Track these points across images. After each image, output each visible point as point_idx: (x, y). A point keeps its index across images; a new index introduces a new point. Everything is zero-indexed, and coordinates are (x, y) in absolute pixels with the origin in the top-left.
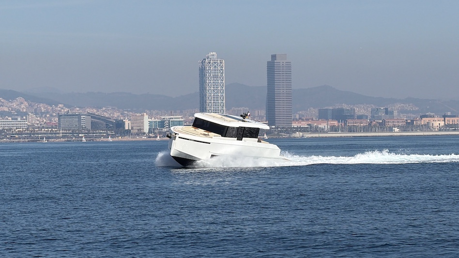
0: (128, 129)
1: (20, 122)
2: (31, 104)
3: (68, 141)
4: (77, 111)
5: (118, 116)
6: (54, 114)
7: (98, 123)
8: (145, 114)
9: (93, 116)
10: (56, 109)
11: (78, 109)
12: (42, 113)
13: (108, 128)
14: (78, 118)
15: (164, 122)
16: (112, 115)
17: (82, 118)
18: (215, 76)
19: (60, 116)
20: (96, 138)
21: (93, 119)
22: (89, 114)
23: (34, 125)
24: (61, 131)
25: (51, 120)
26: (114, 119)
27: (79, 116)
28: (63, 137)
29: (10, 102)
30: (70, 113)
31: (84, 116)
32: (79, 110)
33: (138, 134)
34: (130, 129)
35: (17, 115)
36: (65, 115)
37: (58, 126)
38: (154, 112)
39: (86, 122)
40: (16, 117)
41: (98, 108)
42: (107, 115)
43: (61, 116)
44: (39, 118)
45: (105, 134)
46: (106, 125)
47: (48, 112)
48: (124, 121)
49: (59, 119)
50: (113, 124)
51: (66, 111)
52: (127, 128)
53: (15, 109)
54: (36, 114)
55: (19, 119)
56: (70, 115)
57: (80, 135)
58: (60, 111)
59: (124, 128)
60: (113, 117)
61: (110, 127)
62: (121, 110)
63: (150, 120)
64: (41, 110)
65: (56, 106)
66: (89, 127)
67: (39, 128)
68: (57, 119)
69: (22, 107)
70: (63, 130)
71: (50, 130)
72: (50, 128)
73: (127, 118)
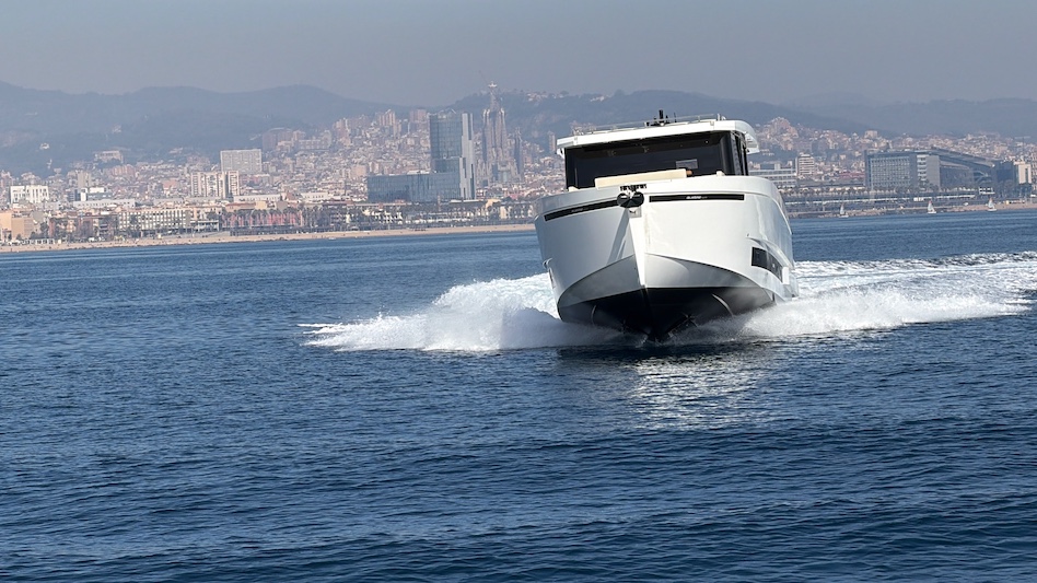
0: (1024, 181)
1: (780, 173)
2: (804, 132)
3: (889, 213)
4: (908, 144)
5: (1003, 154)
6: (857, 154)
7: (956, 171)
9: (943, 155)
10: (862, 141)
11: (910, 140)
12: (830, 152)
13: (978, 180)
14: (911, 160)
16: (987, 151)
17: (919, 161)
19: (868, 158)
20: (951, 204)
21: (944, 163)
22: (934, 152)
23: (810, 180)
24: (872, 192)
25: (849, 168)
26: (993, 162)
27: (912, 155)
28: (878, 204)
30: (892, 150)
31: (924, 156)
32: (914, 142)
34: (1030, 181)
35: (773, 158)
36: (880, 155)
37: (866, 179)
39: (929, 170)
40: (771, 163)
41: (956, 135)
42: (976, 152)
43: (872, 156)
44: (822, 164)
45: (972, 196)
46: (975, 174)
47: (842, 150)
48: (1015, 163)
49: (868, 164)
50: (989, 173)
51: (882, 145)
52: (1022, 180)
53: (769, 144)
54: (816, 154)
55: (778, 167)
56: (892, 155)
57: (916, 199)
58: (870, 146)
59: (1016, 179)
60: (991, 155)
61: (984, 179)
62: (1009, 139)
64: (827, 144)
65: (861, 134)
66: (936, 182)
67: (821, 185)
68: (862, 164)
69: (785, 139)
70: (875, 189)
71: (847, 189)
72: (847, 185)
73: (1022, 158)
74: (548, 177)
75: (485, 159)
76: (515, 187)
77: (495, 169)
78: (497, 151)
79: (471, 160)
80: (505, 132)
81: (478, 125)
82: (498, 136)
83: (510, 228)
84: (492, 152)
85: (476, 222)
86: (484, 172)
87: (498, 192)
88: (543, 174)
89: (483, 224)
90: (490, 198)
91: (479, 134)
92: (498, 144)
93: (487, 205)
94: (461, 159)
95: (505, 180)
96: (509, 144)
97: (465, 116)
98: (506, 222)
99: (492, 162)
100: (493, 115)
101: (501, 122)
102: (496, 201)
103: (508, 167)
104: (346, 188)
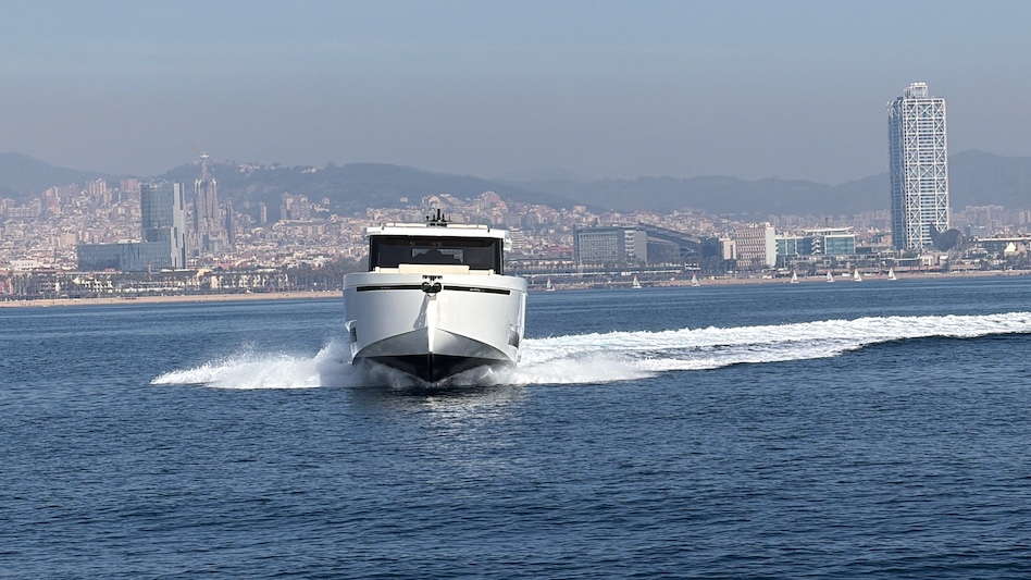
0: (729, 257)
2: (514, 207)
3: (596, 287)
4: (616, 219)
5: (708, 231)
6: (566, 228)
7: (663, 247)
8: (768, 224)
9: (650, 230)
10: (570, 216)
11: (617, 215)
12: (539, 227)
13: (684, 255)
14: (618, 236)
15: (810, 240)
16: (693, 227)
17: (627, 236)
18: (926, 137)
19: (577, 232)
20: (658, 279)
21: (651, 238)
22: (642, 227)
23: (520, 253)
24: (581, 266)
25: (558, 242)
26: (699, 238)
27: (620, 230)
28: (586, 278)
29: (468, 202)
30: (600, 225)
31: (631, 232)
32: (621, 218)
33: (752, 270)
34: (735, 258)
36: (588, 230)
37: (574, 254)
38: (789, 220)
39: (636, 245)
41: (663, 212)
42: (682, 228)
43: (581, 231)
44: (532, 238)
45: (678, 271)
46: (681, 250)
47: (551, 224)
48: (721, 240)
49: (576, 239)
50: (695, 248)
51: (590, 220)
52: (727, 256)
54: (525, 228)
56: (601, 230)
57: (623, 274)
58: (578, 220)
59: (721, 255)
60: (696, 232)
61: (690, 255)
62: (715, 216)
63: (779, 237)
64: (536, 218)
65: (570, 209)
66: (643, 256)
67: (530, 259)
68: (571, 239)
69: (494, 213)
70: (584, 263)
71: (556, 263)
72: (555, 259)
73: (727, 234)
74: (260, 248)
75: (196, 228)
76: (226, 257)
77: (206, 238)
78: (208, 221)
79: (182, 230)
80: (216, 202)
81: (189, 195)
82: (209, 207)
83: (221, 297)
84: (203, 222)
85: (186, 292)
86: (195, 242)
87: (210, 262)
88: (255, 245)
89: (194, 293)
90: (201, 267)
91: (191, 204)
92: (210, 215)
93: (198, 275)
94: (172, 229)
95: (216, 249)
96: (221, 213)
97: (176, 186)
98: (218, 292)
99: (203, 232)
100: (205, 185)
101: (212, 192)
102: (207, 271)
103: (220, 236)
104: (56, 256)
